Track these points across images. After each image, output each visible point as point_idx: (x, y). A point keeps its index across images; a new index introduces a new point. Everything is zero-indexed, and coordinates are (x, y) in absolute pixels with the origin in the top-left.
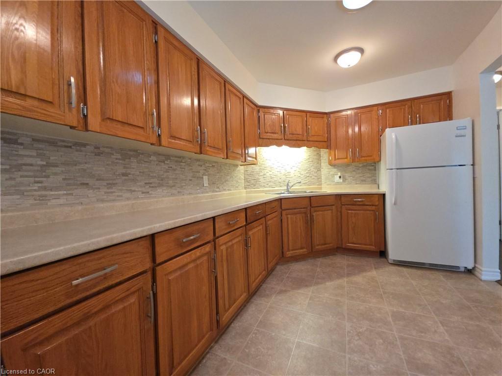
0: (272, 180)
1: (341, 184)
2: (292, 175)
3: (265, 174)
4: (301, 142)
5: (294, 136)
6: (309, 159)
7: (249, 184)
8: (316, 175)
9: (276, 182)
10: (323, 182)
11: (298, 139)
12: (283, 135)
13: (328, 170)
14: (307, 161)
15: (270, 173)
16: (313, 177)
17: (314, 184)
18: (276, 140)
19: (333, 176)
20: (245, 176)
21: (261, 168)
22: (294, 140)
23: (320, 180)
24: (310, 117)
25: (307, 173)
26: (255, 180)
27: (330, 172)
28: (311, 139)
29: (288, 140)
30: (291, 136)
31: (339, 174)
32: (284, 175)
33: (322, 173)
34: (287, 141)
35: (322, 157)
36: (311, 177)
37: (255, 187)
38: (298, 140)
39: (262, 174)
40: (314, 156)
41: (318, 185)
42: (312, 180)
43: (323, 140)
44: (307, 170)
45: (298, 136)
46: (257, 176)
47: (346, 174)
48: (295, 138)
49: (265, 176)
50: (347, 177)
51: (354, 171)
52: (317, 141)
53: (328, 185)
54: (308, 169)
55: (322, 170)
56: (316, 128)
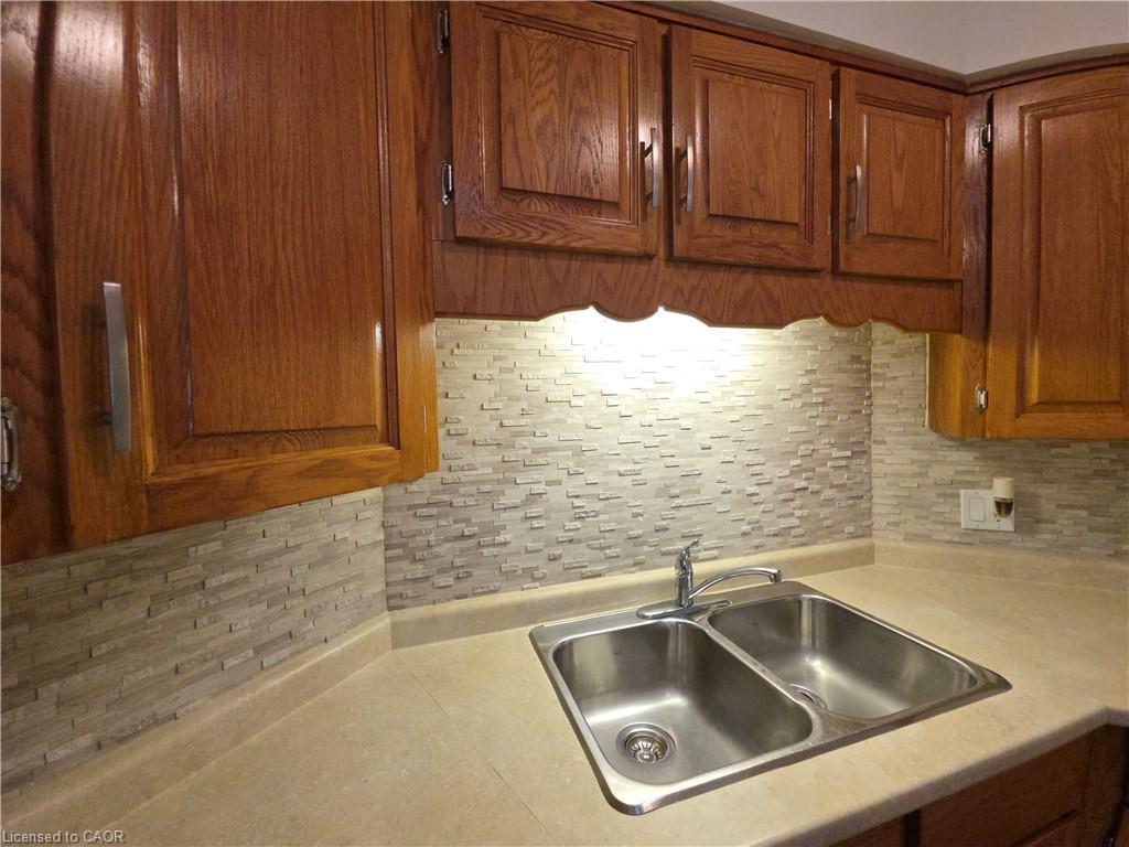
0: (588, 528)
1: (1005, 544)
2: (709, 490)
3: (533, 498)
4: (797, 282)
5: (745, 231)
6: (807, 389)
7: (419, 570)
8: (843, 478)
9: (610, 539)
10: (879, 522)
11: (774, 256)
12: (655, 223)
13: (915, 454)
14: (798, 403)
15: (572, 486)
16: (828, 493)
17: (831, 532)
18: (600, 265)
19: (949, 490)
20: (395, 518)
21: (510, 455)
22: (744, 267)
23: (864, 505)
24: (863, 98)
25: (795, 472)
26: (463, 537)
27: (927, 464)
28: (861, 262)
29: (695, 263)
30: (722, 232)
31: (1002, 488)
32: (660, 492)
33: (876, 468)
34: (695, 277)
35: (881, 377)
36: (817, 493)
37: (464, 586)
38: (771, 269)
39: (513, 496)
40: (839, 371)
41: (853, 536)
42: (823, 512)
43: (937, 273)
44: (794, 454)
45: (774, 235)
46: (485, 515)
47: (1042, 490)
48: (749, 254)
49: (535, 510)
50: (1047, 508)
51: (1100, 474)
52: (895, 280)
53: (910, 537)
54: (803, 450)
55: (876, 450)
56: (899, 187)
